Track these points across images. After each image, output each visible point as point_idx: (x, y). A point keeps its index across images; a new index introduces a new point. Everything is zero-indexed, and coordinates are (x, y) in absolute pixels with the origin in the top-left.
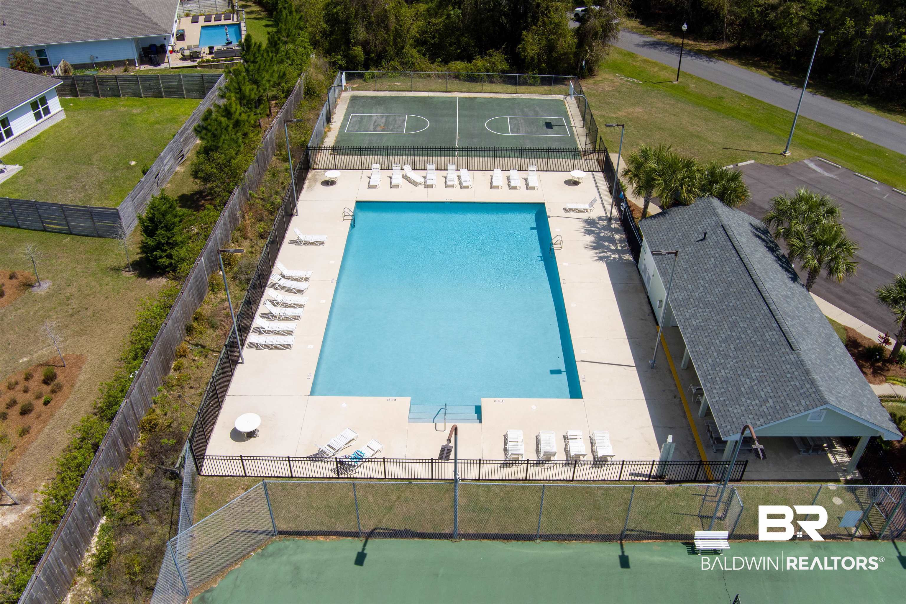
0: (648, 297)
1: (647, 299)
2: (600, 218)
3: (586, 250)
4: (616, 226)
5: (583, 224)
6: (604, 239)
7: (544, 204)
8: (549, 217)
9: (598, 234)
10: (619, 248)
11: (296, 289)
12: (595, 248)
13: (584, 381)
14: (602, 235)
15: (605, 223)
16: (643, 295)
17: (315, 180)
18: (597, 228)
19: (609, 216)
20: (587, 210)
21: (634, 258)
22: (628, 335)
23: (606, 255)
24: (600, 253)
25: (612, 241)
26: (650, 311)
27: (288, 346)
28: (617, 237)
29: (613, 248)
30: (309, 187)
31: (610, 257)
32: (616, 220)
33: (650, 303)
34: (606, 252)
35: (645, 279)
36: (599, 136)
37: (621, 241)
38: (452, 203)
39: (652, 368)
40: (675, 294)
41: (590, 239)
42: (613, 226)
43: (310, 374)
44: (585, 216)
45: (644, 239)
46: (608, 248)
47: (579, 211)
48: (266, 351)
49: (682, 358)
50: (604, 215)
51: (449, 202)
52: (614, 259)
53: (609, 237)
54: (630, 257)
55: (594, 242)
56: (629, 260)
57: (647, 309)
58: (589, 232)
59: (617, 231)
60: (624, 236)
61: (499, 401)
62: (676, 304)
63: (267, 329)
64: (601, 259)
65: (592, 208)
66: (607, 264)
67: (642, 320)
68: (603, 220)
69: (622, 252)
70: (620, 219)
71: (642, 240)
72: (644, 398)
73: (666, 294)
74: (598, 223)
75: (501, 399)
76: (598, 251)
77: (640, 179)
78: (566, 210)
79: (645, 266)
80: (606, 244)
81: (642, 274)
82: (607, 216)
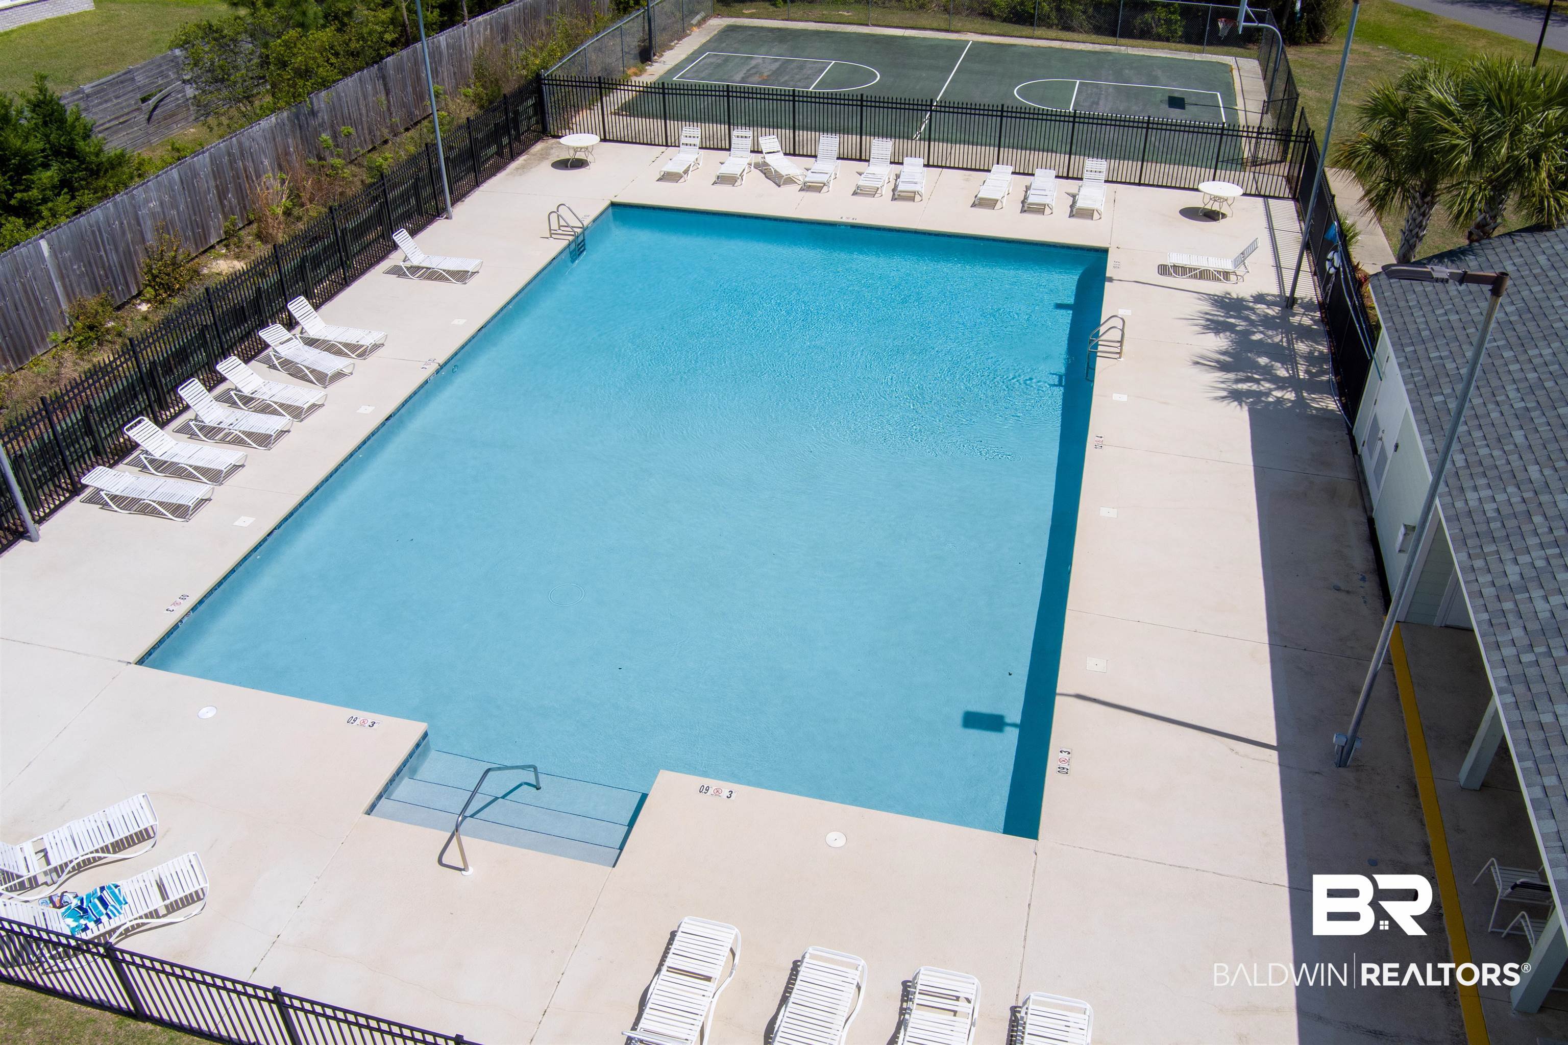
0: (1371, 522)
1: (1365, 528)
2: (1260, 298)
3: (1195, 370)
4: (1307, 321)
5: (1207, 307)
6: (1262, 348)
7: (1105, 251)
8: (1111, 280)
9: (1246, 333)
10: (1302, 375)
11: (313, 371)
12: (1223, 367)
13: (1063, 770)
14: (1257, 337)
15: (1272, 312)
16: (1355, 515)
17: (543, 156)
18: (1246, 319)
19: (1288, 294)
20: (1226, 275)
21: (1344, 406)
22: (1272, 632)
23: (1255, 387)
24: (1238, 381)
25: (1287, 356)
26: (1372, 566)
27: (180, 511)
28: (1302, 347)
29: (1282, 373)
30: (523, 167)
31: (1268, 394)
32: (1308, 307)
33: (1373, 539)
34: (1257, 382)
35: (1370, 465)
36: (1299, 109)
37: (1310, 358)
38: (854, 226)
39: (1342, 763)
40: (1471, 496)
41: (1217, 343)
42: (1295, 320)
43: (183, 597)
44: (1217, 288)
45: (1384, 336)
46: (1268, 374)
47: (1203, 275)
48: (123, 517)
49: (1468, 742)
50: (1275, 291)
51: (846, 225)
52: (1279, 401)
53: (1277, 345)
54: (1332, 404)
55: (1224, 353)
56: (1326, 410)
57: (1359, 557)
58: (1216, 327)
59: (1304, 333)
60: (1323, 348)
61: (718, 792)
62: (1469, 529)
63: (157, 455)
64: (1236, 396)
65: (1241, 271)
66: (1254, 416)
67: (1338, 589)
68: (1269, 304)
69: (1312, 386)
70: (1321, 306)
71: (1374, 341)
72: (1284, 879)
73: (1430, 478)
74: (1252, 309)
75: (726, 787)
76: (1231, 376)
77: (1391, 160)
78: (1164, 270)
79: (1375, 419)
80: (1263, 361)
81: (1363, 451)
82: (1281, 295)
